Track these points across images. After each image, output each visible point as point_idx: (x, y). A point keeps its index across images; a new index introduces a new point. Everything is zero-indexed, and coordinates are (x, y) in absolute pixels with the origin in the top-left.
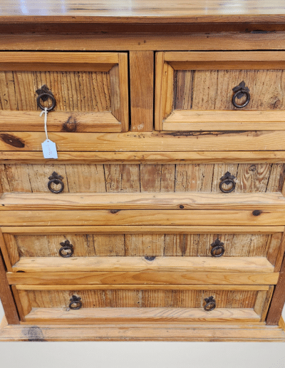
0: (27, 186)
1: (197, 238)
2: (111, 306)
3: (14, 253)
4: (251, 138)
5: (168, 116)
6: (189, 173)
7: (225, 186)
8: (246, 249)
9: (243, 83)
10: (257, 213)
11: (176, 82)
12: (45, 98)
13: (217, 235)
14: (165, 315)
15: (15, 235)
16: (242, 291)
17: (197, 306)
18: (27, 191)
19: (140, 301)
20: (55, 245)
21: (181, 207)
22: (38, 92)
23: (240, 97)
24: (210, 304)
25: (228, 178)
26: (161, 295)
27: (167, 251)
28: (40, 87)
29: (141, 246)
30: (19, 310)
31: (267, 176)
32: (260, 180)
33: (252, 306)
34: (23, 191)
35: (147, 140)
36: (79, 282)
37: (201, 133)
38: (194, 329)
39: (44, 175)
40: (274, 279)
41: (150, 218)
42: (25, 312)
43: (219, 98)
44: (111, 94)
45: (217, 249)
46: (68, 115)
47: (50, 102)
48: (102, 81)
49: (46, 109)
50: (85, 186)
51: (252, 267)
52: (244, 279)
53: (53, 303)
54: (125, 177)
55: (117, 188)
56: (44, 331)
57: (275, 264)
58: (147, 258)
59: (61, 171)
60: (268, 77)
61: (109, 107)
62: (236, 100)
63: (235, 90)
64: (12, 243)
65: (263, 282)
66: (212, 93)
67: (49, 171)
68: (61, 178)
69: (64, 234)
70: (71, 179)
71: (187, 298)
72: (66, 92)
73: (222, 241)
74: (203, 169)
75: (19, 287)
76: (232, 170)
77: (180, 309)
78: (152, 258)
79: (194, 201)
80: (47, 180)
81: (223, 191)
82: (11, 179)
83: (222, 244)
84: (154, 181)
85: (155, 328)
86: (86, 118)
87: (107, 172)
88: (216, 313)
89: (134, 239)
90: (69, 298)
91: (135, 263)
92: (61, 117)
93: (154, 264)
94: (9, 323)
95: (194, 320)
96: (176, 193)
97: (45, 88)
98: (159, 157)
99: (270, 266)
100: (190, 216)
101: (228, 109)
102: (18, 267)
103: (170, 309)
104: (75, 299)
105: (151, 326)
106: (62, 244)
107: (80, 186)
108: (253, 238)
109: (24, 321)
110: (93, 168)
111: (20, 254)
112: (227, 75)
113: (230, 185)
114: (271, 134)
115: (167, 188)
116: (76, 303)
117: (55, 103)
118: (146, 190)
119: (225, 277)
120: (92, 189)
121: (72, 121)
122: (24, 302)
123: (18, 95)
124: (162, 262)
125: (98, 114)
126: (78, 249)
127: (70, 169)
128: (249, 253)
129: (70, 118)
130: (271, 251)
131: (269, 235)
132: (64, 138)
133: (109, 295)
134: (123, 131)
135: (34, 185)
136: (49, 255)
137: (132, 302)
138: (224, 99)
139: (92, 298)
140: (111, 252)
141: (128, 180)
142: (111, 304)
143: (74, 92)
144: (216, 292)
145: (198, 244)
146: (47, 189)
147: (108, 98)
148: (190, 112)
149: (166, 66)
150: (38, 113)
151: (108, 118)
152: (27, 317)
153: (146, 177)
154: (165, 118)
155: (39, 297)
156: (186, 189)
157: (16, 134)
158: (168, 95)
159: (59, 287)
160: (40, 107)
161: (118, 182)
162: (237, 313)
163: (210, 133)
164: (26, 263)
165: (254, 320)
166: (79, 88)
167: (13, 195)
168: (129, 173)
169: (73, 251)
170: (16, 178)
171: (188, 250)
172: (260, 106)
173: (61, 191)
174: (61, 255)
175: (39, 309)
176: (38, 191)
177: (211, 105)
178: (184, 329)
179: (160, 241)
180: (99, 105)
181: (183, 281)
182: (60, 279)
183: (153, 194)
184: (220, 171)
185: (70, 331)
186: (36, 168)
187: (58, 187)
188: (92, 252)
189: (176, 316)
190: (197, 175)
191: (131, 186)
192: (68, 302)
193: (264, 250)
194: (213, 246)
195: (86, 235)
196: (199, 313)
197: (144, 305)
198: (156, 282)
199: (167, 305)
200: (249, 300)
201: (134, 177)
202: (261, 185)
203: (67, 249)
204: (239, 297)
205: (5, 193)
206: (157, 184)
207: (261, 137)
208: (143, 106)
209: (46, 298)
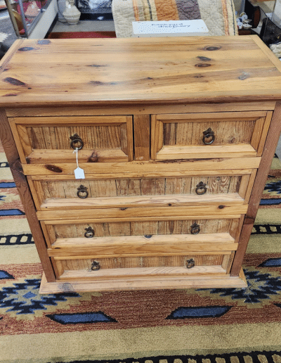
0: (62, 194)
1: (181, 223)
2: (121, 267)
3: (53, 236)
4: (216, 163)
5: (160, 149)
6: (175, 183)
7: (199, 191)
8: (215, 228)
9: (210, 129)
10: (221, 207)
11: (165, 130)
12: (76, 142)
13: (195, 221)
14: (159, 272)
15: (54, 226)
16: (213, 255)
17: (182, 265)
18: (62, 197)
19: (142, 264)
20: (82, 230)
21: (170, 205)
22: (71, 138)
23: (208, 138)
24: (191, 263)
25: (201, 185)
26: (156, 259)
27: (160, 231)
28: (73, 135)
29: (141, 229)
30: (56, 272)
31: (228, 183)
32: (223, 186)
33: (221, 264)
34: (60, 197)
35: (145, 165)
36: (98, 253)
37: (182, 160)
38: (180, 280)
39: (75, 187)
40: (235, 247)
41: (148, 212)
42: (60, 274)
43: (194, 138)
44: (121, 138)
45: (195, 229)
46: (92, 152)
47: (79, 144)
48: (115, 130)
49: (77, 149)
50: (103, 193)
51: (219, 240)
52: (214, 248)
53: (79, 267)
54: (130, 186)
55: (125, 193)
56: (74, 286)
57: (235, 237)
58: (146, 236)
59: (85, 185)
60: (226, 126)
61: (120, 145)
62: (206, 139)
63: (205, 133)
64: (52, 231)
65: (227, 249)
66: (189, 135)
67: (78, 185)
68: (86, 188)
69: (88, 224)
70: (93, 189)
71: (175, 261)
72: (90, 137)
73: (198, 224)
74: (184, 180)
75: (56, 258)
76: (204, 181)
77: (170, 268)
78: (150, 236)
79: (178, 200)
80: (77, 190)
81: (198, 193)
82: (51, 190)
83: (198, 226)
84: (150, 188)
85: (152, 281)
86: (104, 153)
87: (118, 184)
88: (195, 269)
89: (137, 224)
90: (91, 263)
91: (138, 240)
92: (87, 153)
93: (151, 240)
94: (48, 282)
95: (179, 275)
96: (166, 195)
97: (76, 135)
98: (154, 176)
99: (232, 239)
100: (175, 210)
101: (200, 144)
102: (56, 245)
103: (162, 268)
104: (95, 264)
105: (150, 279)
106: (86, 229)
107: (99, 193)
108: (220, 221)
109: (59, 279)
110: (108, 182)
111: (57, 236)
112: (199, 125)
113: (203, 190)
114: (229, 160)
115: (159, 193)
116: (96, 266)
117: (83, 144)
118: (145, 194)
119: (201, 247)
120: (107, 195)
121: (95, 155)
122: (59, 267)
123: (57, 140)
124: (157, 239)
125: (112, 150)
126: (97, 232)
127: (92, 183)
128: (217, 231)
129: (93, 154)
130: (232, 229)
131: (231, 220)
132: (89, 166)
133: (120, 261)
134: (129, 161)
135: (67, 193)
136: (77, 237)
137: (135, 264)
138: (197, 138)
139: (107, 263)
140: (120, 233)
141: (133, 189)
142: (121, 266)
143: (96, 137)
144: (195, 256)
145: (182, 226)
146: (76, 196)
147: (118, 140)
148: (175, 147)
149: (158, 122)
150: (71, 151)
151: (119, 152)
152: (61, 277)
153: (145, 186)
154: (158, 152)
155: (69, 264)
156: (173, 192)
157: (56, 165)
158: (160, 138)
159: (84, 257)
160: (73, 147)
161: (125, 190)
162: (210, 269)
163: (188, 160)
164: (61, 243)
165: (222, 273)
166: (99, 135)
167: (53, 200)
168: (133, 184)
169: (94, 234)
170: (55, 189)
171: (175, 230)
172: (222, 142)
173: (86, 197)
174: (86, 236)
175: (70, 271)
176: (70, 197)
177: (189, 142)
178: (173, 280)
179: (155, 226)
180: (113, 144)
181: (171, 250)
182: (85, 252)
183: (151, 196)
184: (196, 182)
185: (92, 285)
186: (68, 183)
187: (84, 194)
188: (108, 233)
189: (167, 272)
190: (180, 184)
191: (135, 192)
192: (91, 266)
193: (227, 228)
194: (192, 227)
195: (103, 224)
196: (183, 270)
197: (144, 266)
198: (153, 251)
199: (160, 265)
200: (218, 260)
201: (137, 187)
202: (224, 189)
203: (90, 232)
204: (211, 258)
205: (47, 199)
206: (153, 190)
207: (222, 162)
208: (143, 146)
209: (75, 264)
